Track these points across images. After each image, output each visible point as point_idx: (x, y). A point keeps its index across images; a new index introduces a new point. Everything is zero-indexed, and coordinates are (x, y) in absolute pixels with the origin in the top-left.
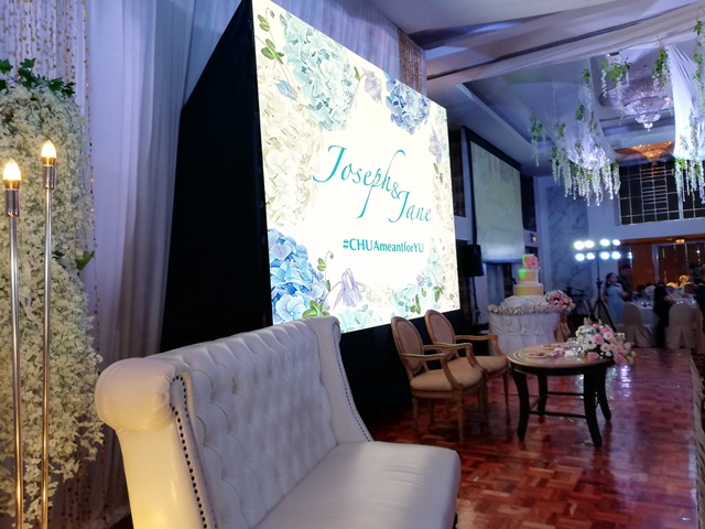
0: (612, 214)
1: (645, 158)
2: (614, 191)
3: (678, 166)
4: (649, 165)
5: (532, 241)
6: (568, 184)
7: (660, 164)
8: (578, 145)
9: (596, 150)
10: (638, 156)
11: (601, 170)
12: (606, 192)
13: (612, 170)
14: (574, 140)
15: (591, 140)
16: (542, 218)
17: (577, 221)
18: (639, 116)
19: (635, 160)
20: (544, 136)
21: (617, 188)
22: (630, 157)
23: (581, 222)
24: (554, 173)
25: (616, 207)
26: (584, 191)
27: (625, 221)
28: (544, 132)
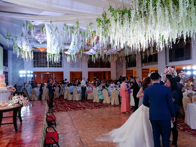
0: (31, 64)
1: (40, 51)
2: (32, 58)
3: (47, 54)
4: (41, 53)
5: (6, 70)
6: (18, 54)
7: (44, 53)
8: (21, 44)
9: (27, 46)
10: (38, 50)
11: (28, 52)
12: (29, 58)
13: (31, 52)
14: (20, 42)
15: (25, 43)
16: (10, 63)
17: (21, 65)
18: (38, 40)
19: (38, 51)
20: (11, 39)
21: (33, 57)
22: (36, 50)
23: (22, 65)
24: (14, 50)
25: (32, 62)
26: (23, 57)
27: (35, 67)
28: (11, 38)
